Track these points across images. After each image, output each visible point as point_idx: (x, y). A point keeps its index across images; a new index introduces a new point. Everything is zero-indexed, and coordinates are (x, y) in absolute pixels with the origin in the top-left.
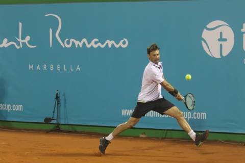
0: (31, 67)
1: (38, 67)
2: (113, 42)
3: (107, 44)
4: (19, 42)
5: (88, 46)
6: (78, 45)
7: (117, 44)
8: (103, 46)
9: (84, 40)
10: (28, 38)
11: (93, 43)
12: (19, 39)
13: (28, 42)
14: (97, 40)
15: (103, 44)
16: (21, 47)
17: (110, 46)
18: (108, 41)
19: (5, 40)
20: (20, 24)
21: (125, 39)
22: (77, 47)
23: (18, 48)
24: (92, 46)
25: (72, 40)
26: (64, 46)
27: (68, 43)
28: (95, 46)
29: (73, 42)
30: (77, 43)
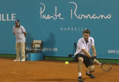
0: (62, 29)
1: (65, 29)
2: (103, 16)
3: (101, 17)
4: (55, 16)
5: (91, 18)
6: (86, 17)
7: (106, 17)
8: (98, 18)
9: (89, 15)
10: (60, 14)
11: (93, 17)
12: (55, 15)
13: (60, 16)
14: (95, 15)
15: (98, 17)
16: (56, 19)
17: (102, 18)
18: (101, 16)
19: (48, 16)
20: (56, 7)
21: (109, 14)
22: (85, 18)
23: (55, 19)
24: (93, 18)
25: (82, 15)
26: (78, 18)
27: (80, 16)
28: (94, 18)
29: (83, 16)
30: (85, 16)
